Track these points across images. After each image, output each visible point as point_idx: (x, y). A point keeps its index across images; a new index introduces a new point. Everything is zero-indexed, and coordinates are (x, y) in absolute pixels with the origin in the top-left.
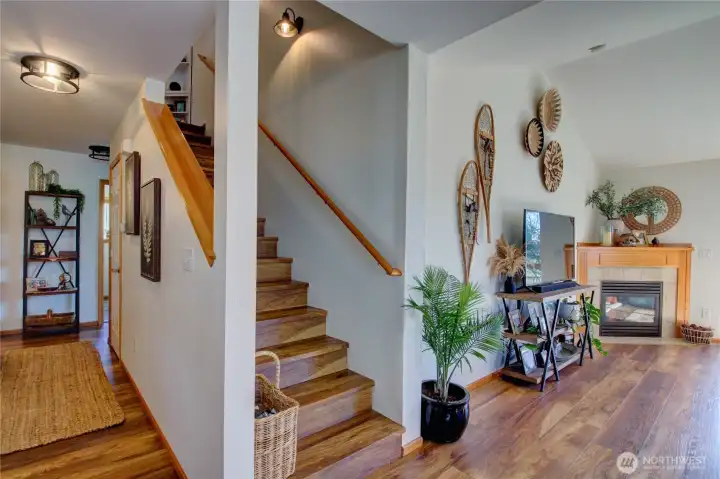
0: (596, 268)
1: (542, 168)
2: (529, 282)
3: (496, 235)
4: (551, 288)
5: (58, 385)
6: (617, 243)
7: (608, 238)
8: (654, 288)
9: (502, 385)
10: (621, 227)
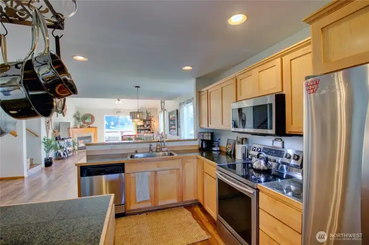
0: (76, 134)
2: (61, 138)
3: (53, 128)
4: (66, 139)
6: (81, 128)
7: (79, 126)
8: (89, 137)
10: (82, 123)
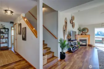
0: (79, 38)
1: (72, 25)
2: (71, 40)
4: (74, 40)
5: (9, 56)
6: (81, 35)
7: (80, 34)
8: (86, 40)
9: (68, 53)
10: (82, 33)
